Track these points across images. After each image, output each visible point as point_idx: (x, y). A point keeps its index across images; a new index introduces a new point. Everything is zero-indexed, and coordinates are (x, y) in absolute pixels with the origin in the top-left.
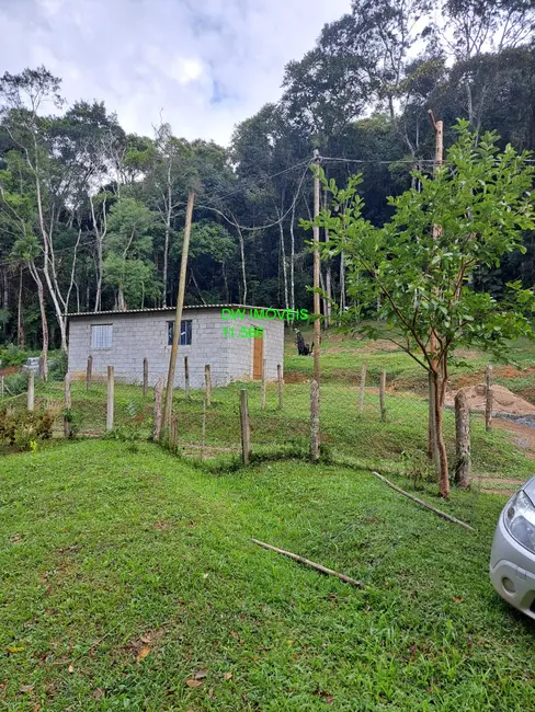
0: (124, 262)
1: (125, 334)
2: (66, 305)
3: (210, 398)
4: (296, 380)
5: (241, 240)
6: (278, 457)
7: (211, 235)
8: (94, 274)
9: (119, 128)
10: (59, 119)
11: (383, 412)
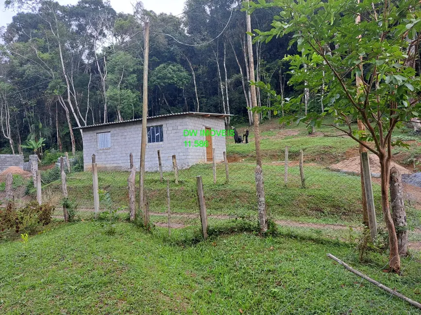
0: (119, 92)
1: (119, 138)
2: (85, 122)
3: (177, 179)
4: (235, 160)
5: (193, 73)
6: (231, 231)
7: (174, 71)
8: (102, 101)
9: (112, 9)
10: (74, 6)
11: (303, 181)
